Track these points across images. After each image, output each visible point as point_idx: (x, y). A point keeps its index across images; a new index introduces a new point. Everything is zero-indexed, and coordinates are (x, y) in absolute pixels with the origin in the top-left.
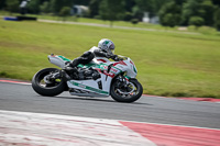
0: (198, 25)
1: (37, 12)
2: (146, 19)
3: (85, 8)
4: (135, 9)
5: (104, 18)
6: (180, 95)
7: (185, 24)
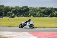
0: (39, 16)
1: (15, 16)
2: (31, 16)
3: (22, 15)
4: (29, 15)
5: (25, 16)
6: (37, 27)
7: (37, 17)
